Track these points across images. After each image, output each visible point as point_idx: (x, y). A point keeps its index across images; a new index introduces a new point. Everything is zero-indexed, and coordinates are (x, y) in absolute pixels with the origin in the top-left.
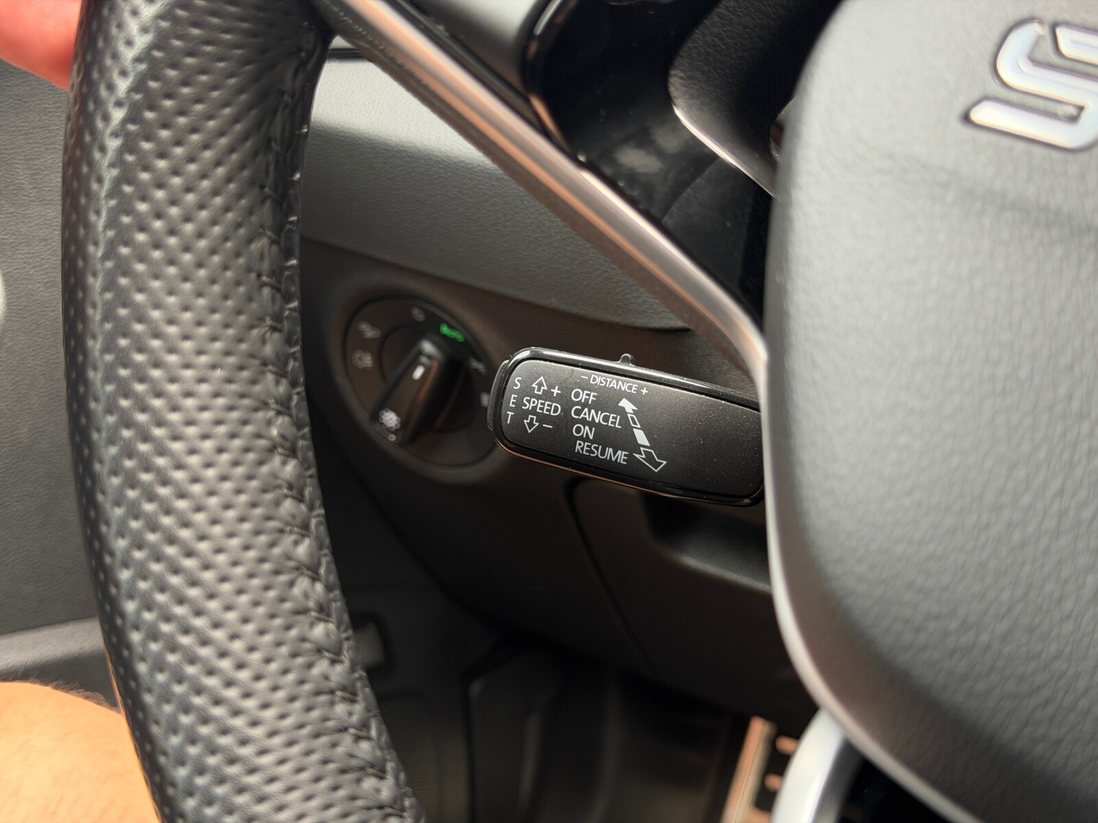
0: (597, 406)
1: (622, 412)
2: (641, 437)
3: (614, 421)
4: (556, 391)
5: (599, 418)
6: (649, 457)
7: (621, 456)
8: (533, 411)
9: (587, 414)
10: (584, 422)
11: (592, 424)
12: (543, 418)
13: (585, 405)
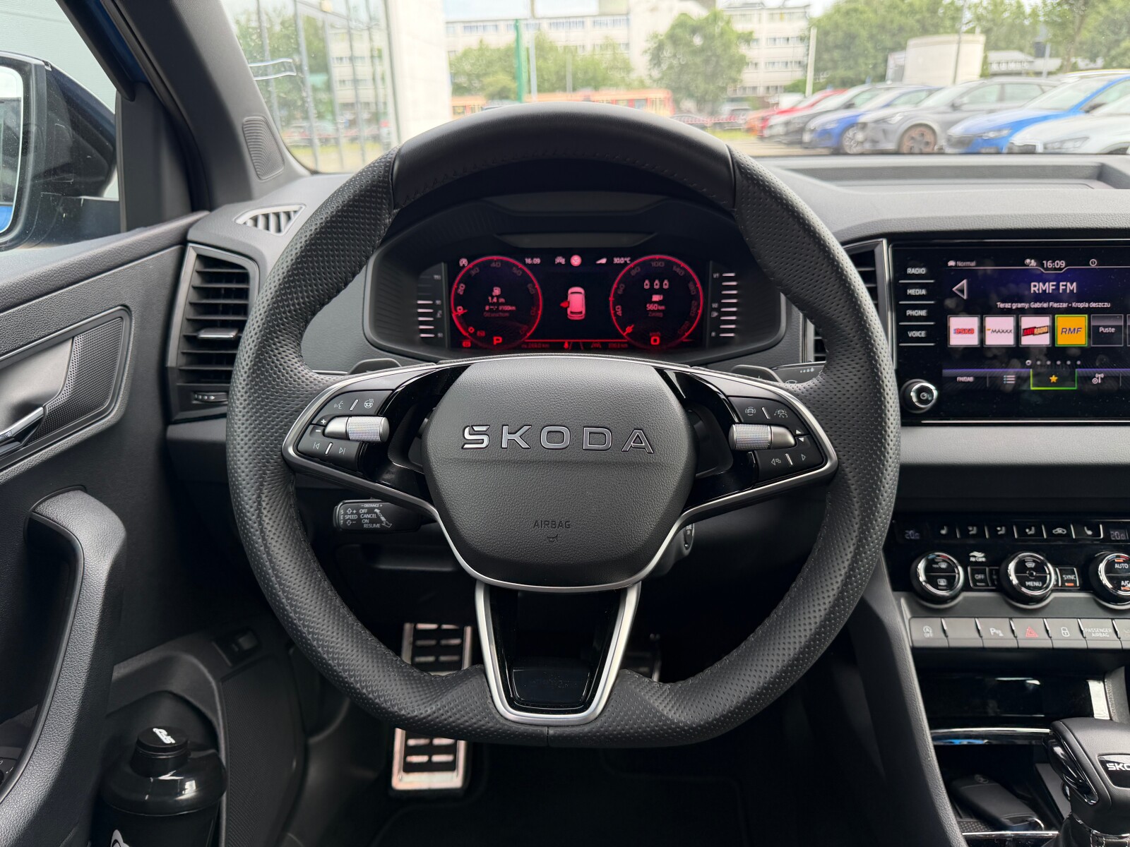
0: (368, 513)
1: (376, 513)
2: (383, 519)
3: (374, 516)
4: (355, 511)
5: (369, 516)
6: (386, 524)
7: (378, 526)
8: (349, 519)
9: (366, 516)
10: (365, 518)
11: (367, 519)
12: (352, 520)
13: (364, 513)
